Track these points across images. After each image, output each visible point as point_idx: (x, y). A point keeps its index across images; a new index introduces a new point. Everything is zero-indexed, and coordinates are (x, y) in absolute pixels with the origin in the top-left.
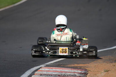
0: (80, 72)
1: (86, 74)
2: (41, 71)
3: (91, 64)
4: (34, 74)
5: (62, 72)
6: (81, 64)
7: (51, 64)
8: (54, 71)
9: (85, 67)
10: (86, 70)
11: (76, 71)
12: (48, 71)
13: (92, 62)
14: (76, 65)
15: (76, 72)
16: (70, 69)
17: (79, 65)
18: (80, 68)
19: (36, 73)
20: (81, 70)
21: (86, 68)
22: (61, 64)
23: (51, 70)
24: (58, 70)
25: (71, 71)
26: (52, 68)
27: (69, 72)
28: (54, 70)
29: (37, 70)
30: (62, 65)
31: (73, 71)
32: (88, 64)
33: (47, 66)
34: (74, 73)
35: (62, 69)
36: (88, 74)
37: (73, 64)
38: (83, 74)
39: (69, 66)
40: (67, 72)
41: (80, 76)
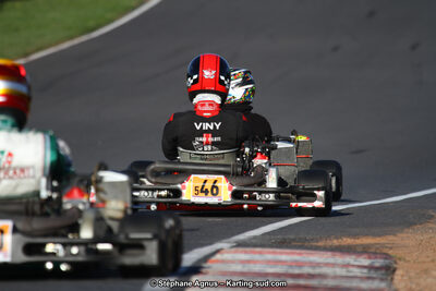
0: (366, 262)
1: (389, 271)
2: (218, 261)
3: (405, 235)
5: (300, 265)
6: (367, 235)
7: (255, 237)
8: (268, 262)
9: (383, 246)
10: (387, 256)
11: (350, 259)
12: (248, 262)
13: (406, 230)
14: (348, 241)
15: (353, 266)
16: (329, 254)
17: (358, 242)
18: (364, 251)
20: (370, 258)
21: (385, 251)
22: (292, 237)
23: (257, 257)
24: (284, 257)
25: (331, 260)
26: (260, 253)
27: (327, 265)
28: (270, 257)
30: (294, 240)
31: (340, 259)
32: (391, 238)
33: (240, 245)
34: (347, 266)
35: (300, 254)
36: (397, 272)
37: (337, 238)
38: (377, 269)
39: (320, 244)
40: (318, 265)
41: (369, 278)
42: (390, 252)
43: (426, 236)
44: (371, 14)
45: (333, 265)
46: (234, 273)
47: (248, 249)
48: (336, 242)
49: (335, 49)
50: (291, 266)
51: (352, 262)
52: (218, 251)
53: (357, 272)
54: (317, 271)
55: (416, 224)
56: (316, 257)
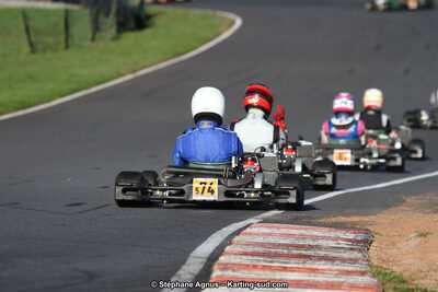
0: (351, 236)
1: (367, 243)
2: (246, 234)
3: (382, 215)
4: (231, 244)
5: (303, 237)
6: (355, 215)
8: (283, 235)
9: (366, 223)
10: (367, 232)
11: (341, 234)
12: (269, 235)
14: (342, 219)
15: (342, 239)
16: (327, 229)
17: (349, 219)
18: (352, 227)
19: (236, 239)
20: (355, 233)
21: (368, 227)
23: (275, 231)
24: (294, 232)
25: (327, 234)
26: (278, 228)
27: (323, 238)
28: (284, 231)
29: (238, 232)
30: (304, 218)
31: (333, 234)
32: (372, 217)
33: (265, 221)
34: (337, 239)
35: (306, 229)
36: (373, 244)
37: (335, 216)
38: (359, 241)
39: (322, 221)
40: (317, 238)
41: (352, 249)
42: (370, 228)
43: (397, 216)
44: (378, 47)
45: (328, 238)
46: (257, 244)
47: (270, 225)
48: (333, 220)
49: (351, 72)
50: (297, 239)
51: (342, 236)
52: (248, 226)
53: (343, 244)
54: (316, 243)
55: (390, 207)
56: (317, 232)
